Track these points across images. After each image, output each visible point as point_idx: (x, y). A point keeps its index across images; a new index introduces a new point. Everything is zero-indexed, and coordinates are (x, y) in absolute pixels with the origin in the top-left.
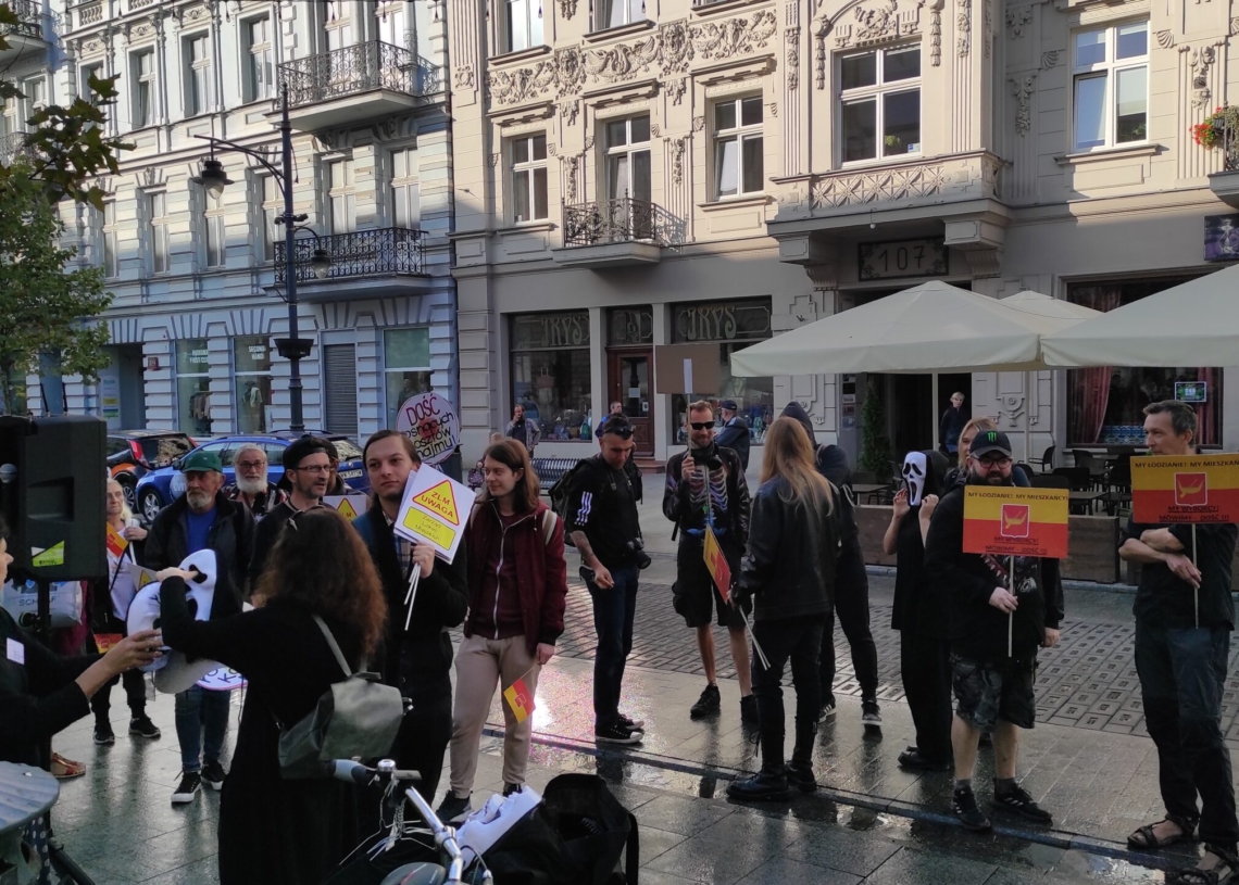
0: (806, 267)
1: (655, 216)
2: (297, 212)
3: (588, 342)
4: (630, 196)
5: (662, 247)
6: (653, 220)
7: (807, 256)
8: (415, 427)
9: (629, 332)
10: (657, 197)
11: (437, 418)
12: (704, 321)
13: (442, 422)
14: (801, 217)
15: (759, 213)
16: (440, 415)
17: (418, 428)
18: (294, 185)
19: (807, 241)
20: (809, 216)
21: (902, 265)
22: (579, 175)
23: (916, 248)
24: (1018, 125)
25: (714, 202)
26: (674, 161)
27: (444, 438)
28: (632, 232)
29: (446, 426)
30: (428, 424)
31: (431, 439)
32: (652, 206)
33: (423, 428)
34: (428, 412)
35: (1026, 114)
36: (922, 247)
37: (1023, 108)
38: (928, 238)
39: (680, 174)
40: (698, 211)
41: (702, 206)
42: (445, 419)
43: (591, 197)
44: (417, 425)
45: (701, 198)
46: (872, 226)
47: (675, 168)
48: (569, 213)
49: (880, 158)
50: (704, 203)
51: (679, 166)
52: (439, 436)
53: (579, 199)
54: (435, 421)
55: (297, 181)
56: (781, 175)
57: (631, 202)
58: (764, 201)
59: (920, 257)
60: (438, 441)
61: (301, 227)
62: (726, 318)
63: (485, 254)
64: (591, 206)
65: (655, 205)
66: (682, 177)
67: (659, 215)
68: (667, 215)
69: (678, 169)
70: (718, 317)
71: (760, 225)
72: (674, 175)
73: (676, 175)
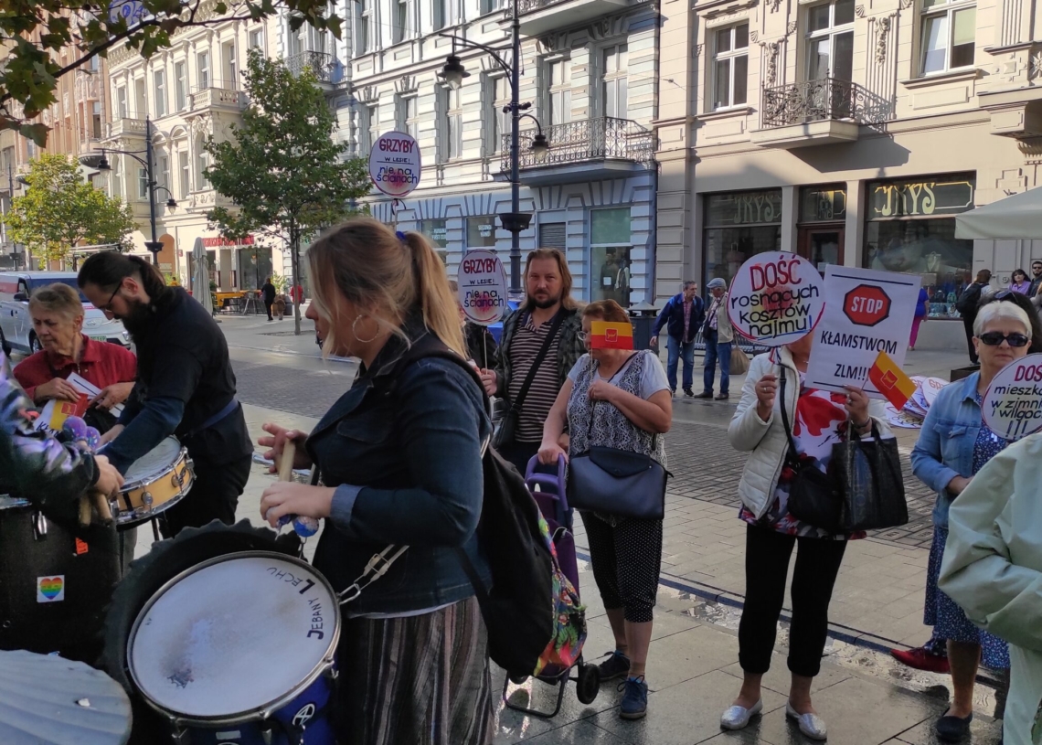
0: (1019, 139)
1: (855, 95)
2: (521, 102)
3: (779, 219)
4: (830, 76)
5: (860, 125)
6: (852, 99)
7: (1021, 128)
8: (758, 293)
9: (821, 209)
10: (858, 77)
11: (795, 289)
13: (800, 295)
14: (1018, 87)
15: (967, 88)
16: (800, 286)
17: (761, 296)
18: (521, 77)
19: (1022, 112)
20: (1027, 85)
22: (780, 59)
25: (918, 80)
26: (878, 40)
27: (797, 317)
28: (830, 111)
29: (804, 302)
30: (779, 294)
31: (777, 314)
32: (853, 86)
33: (770, 298)
34: (783, 278)
39: (884, 53)
40: (901, 88)
41: (905, 83)
42: (806, 293)
43: (791, 79)
44: (761, 292)
45: (905, 73)
47: (878, 47)
48: (769, 95)
50: (908, 79)
51: (883, 45)
52: (790, 312)
53: (779, 82)
54: (791, 292)
55: (523, 73)
56: (997, 46)
57: (831, 82)
58: (975, 75)
60: (786, 319)
61: (525, 115)
62: (924, 194)
63: (684, 139)
64: (791, 87)
65: (856, 85)
66: (886, 55)
67: (859, 94)
68: (868, 94)
69: (882, 48)
70: (916, 194)
71: (968, 99)
72: (878, 54)
73: (879, 54)
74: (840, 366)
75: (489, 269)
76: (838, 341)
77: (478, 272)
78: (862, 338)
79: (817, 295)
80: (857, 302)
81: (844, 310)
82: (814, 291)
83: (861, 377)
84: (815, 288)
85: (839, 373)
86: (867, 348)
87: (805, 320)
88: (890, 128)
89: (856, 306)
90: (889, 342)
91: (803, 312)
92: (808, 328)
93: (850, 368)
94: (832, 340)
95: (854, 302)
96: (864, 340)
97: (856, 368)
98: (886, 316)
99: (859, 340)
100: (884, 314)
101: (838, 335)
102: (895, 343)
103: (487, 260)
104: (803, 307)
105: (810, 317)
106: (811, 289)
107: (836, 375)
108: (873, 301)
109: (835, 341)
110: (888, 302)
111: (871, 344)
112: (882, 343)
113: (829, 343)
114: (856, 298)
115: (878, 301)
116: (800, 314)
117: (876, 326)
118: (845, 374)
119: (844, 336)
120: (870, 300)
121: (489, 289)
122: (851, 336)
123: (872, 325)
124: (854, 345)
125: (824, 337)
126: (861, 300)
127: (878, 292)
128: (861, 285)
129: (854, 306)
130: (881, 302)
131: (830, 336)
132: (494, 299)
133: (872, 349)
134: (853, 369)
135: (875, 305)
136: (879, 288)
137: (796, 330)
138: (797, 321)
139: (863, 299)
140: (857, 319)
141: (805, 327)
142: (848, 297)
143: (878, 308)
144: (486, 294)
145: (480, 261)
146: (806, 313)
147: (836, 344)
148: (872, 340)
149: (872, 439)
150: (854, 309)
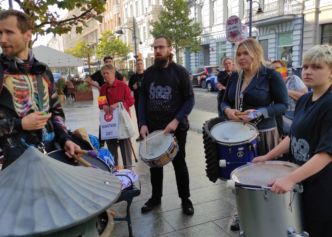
75: (236, 22)
77: (232, 24)
103: (235, 19)
121: (235, 30)
132: (237, 33)
144: (235, 32)
145: (233, 20)
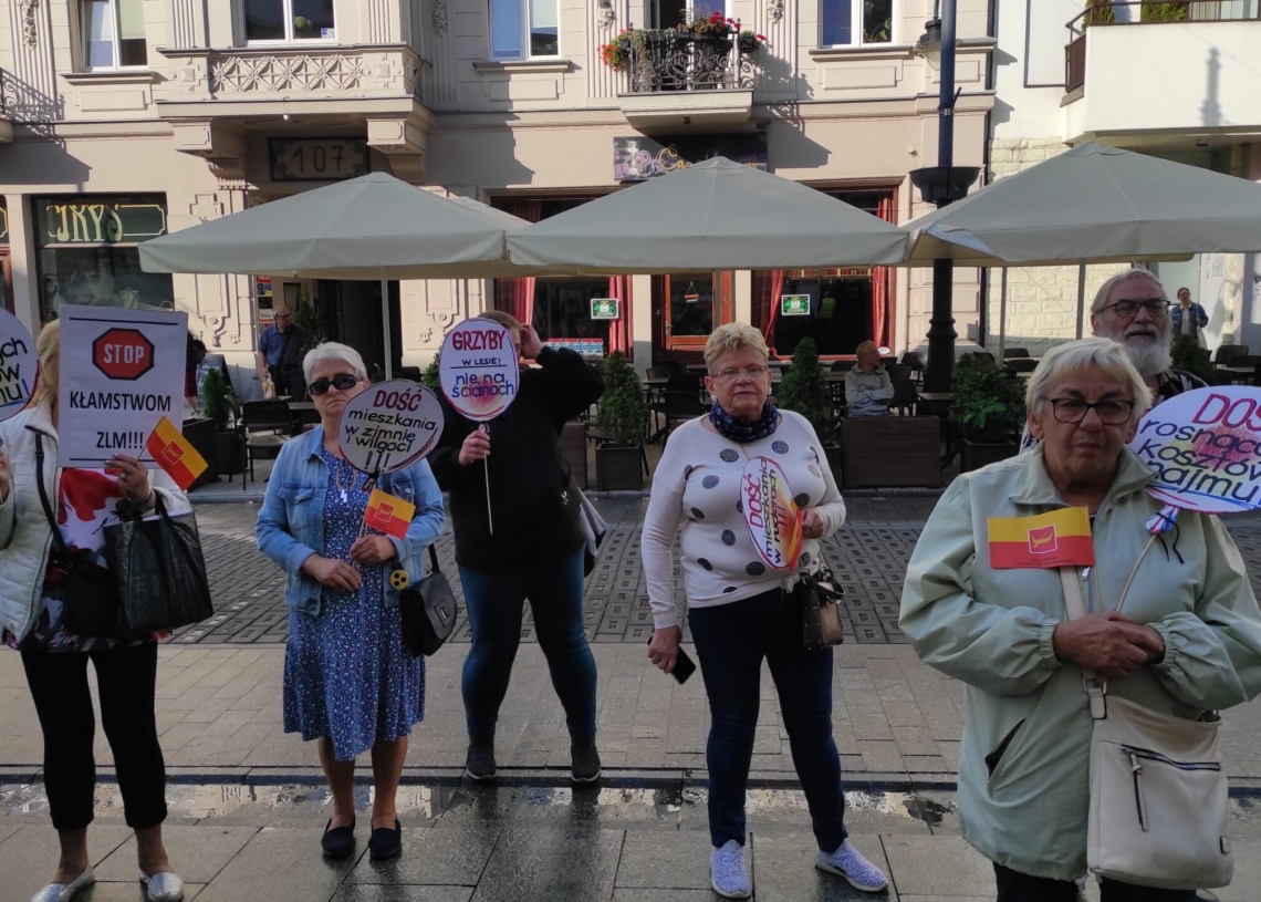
0: (209, 159)
1: (3, 84)
5: (14, 123)
7: (209, 146)
10: (4, 61)
12: (78, 218)
14: (200, 99)
15: (144, 93)
19: (208, 128)
20: (208, 97)
21: (320, 166)
23: (333, 148)
24: (435, 23)
25: (83, 73)
26: (25, 16)
35: (443, 12)
36: (341, 148)
37: (440, 6)
38: (346, 139)
39: (34, 34)
40: (63, 84)
41: (67, 77)
45: (65, 64)
46: (286, 117)
47: (26, 25)
49: (289, 40)
50: (71, 72)
51: (31, 23)
56: (171, 47)
58: (150, 78)
59: (339, 159)
62: (108, 217)
65: (2, 70)
66: (37, 37)
67: (8, 83)
68: (19, 84)
69: (30, 27)
70: (98, 216)
71: (146, 107)
72: (26, 34)
73: (28, 34)
74: (102, 434)
76: (94, 403)
78: (125, 396)
79: (26, 352)
80: (110, 351)
81: (95, 362)
82: (19, 346)
83: (133, 444)
84: (20, 342)
85: (103, 443)
86: (134, 408)
87: (17, 385)
88: (59, 130)
89: (110, 356)
90: (160, 397)
91: (12, 377)
92: (25, 395)
93: (115, 435)
94: (85, 402)
95: (107, 351)
96: (129, 399)
97: (124, 435)
98: (152, 365)
99: (121, 399)
100: (148, 363)
101: (92, 395)
102: (168, 398)
104: (10, 370)
105: (23, 381)
106: (14, 344)
107: (99, 446)
108: (131, 348)
109: (90, 403)
110: (150, 349)
111: (138, 402)
112: (151, 400)
113: (83, 407)
114: (108, 347)
115: (137, 348)
116: (9, 378)
117: (139, 379)
118: (111, 443)
119: (101, 395)
120: (127, 347)
122: (110, 395)
123: (135, 378)
124: (116, 405)
125: (73, 399)
126: (115, 348)
127: (136, 337)
128: (112, 329)
129: (106, 356)
130: (142, 349)
131: (82, 398)
133: (140, 408)
134: (120, 436)
135: (134, 354)
136: (137, 331)
137: (9, 401)
138: (7, 388)
139: (118, 347)
140: (113, 372)
141: (20, 396)
142: (97, 346)
143: (138, 357)
146: (17, 376)
147: (92, 406)
148: (138, 397)
149: (156, 517)
150: (108, 360)
